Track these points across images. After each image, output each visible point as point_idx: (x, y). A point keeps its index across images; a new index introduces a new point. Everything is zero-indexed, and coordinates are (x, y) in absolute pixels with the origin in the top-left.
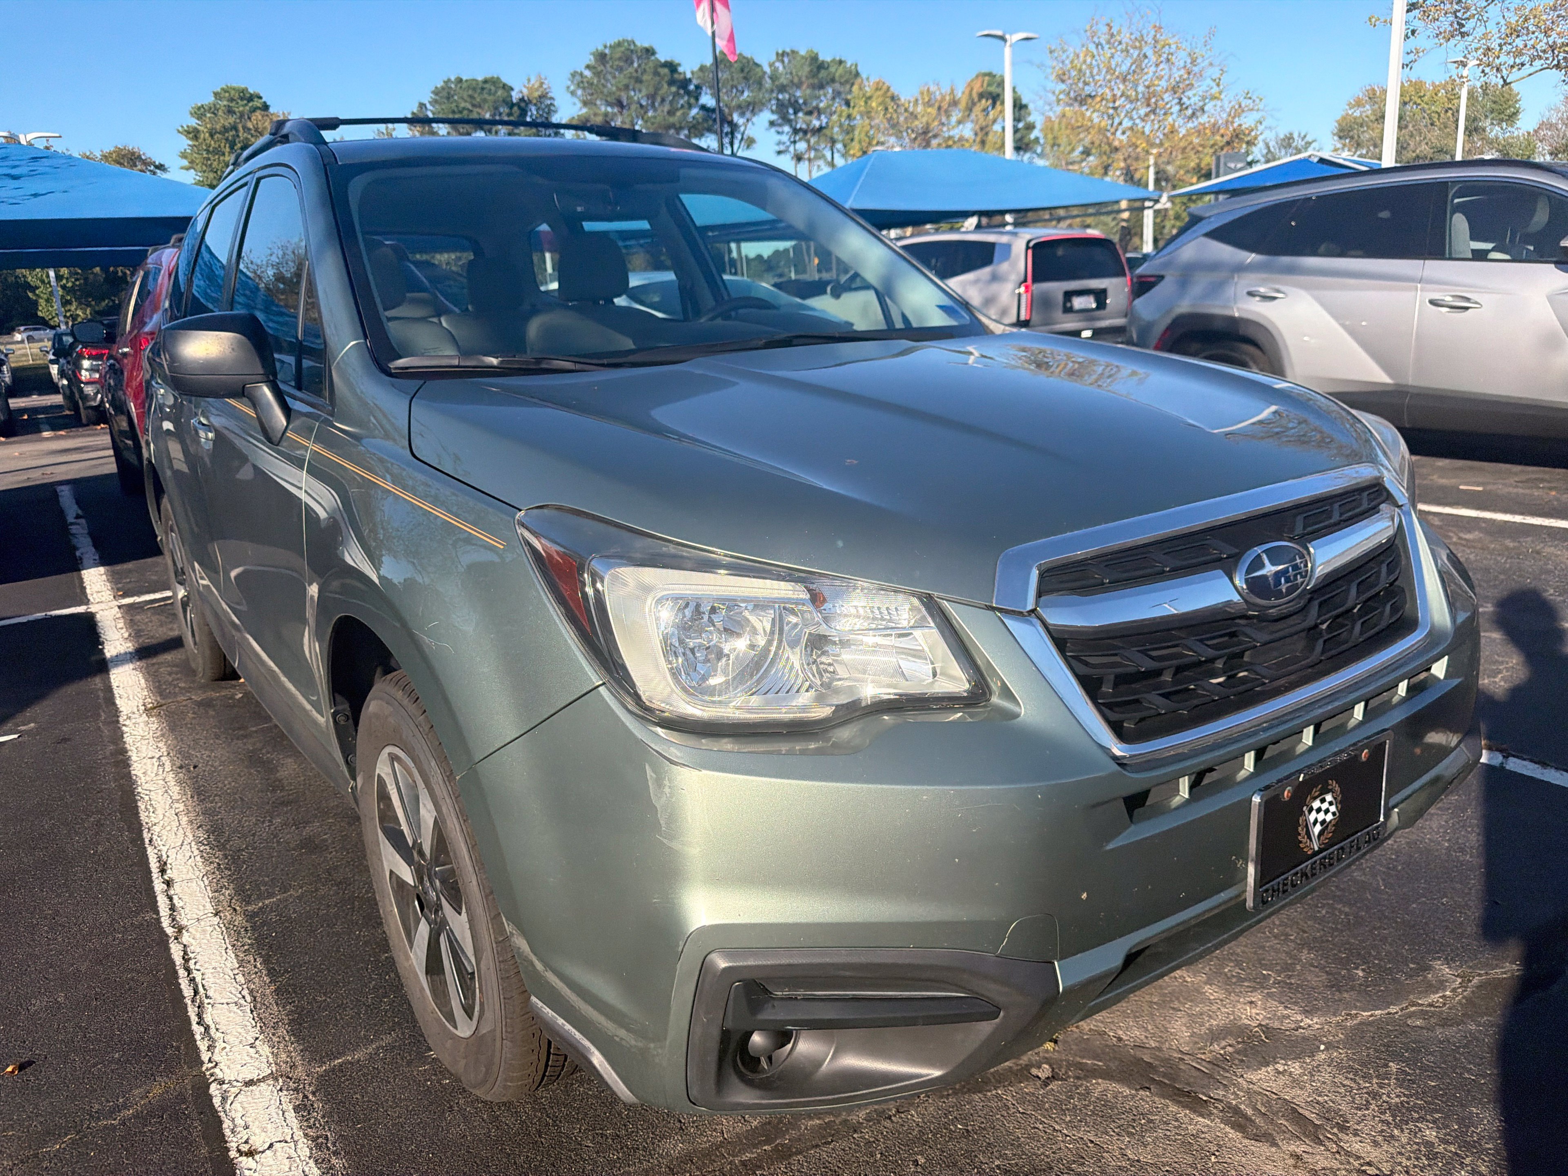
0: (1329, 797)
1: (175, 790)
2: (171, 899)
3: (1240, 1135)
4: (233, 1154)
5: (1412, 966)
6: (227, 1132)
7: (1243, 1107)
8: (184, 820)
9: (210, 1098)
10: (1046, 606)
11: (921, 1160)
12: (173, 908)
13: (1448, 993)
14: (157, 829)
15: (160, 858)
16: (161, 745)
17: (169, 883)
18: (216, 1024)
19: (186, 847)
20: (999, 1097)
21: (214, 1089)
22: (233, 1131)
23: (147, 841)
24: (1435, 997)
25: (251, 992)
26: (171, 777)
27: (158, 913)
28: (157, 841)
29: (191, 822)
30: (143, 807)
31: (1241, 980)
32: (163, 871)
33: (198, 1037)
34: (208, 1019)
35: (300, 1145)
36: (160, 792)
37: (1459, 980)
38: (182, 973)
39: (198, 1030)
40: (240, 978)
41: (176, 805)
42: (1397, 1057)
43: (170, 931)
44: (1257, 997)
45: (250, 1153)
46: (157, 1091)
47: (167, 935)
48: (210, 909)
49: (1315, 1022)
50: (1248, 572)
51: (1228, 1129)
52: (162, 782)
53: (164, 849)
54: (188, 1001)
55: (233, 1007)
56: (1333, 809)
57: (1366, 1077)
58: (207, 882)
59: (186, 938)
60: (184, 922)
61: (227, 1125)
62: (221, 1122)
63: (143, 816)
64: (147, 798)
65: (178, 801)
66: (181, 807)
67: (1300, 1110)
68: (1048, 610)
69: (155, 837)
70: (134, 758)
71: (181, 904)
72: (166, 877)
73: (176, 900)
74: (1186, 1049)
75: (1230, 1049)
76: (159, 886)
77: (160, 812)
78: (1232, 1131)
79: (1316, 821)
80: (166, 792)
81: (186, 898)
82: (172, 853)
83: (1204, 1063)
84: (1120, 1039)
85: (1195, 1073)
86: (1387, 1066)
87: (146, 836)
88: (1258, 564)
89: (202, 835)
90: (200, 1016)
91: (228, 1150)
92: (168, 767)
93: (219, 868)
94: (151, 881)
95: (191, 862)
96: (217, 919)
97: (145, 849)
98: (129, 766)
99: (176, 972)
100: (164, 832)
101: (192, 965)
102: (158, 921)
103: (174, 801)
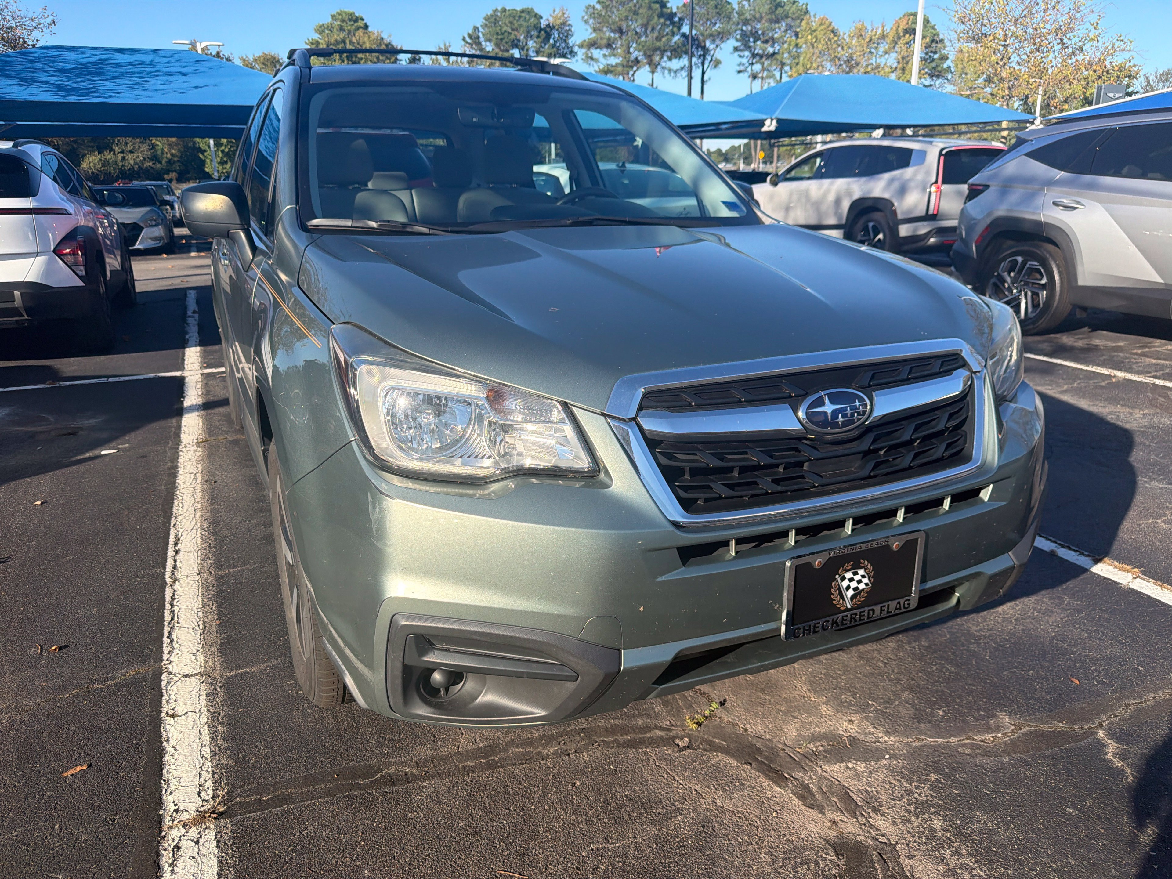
0: (861, 572)
1: (199, 495)
2: (175, 561)
3: (800, 803)
4: (163, 715)
5: (982, 713)
6: (164, 702)
7: (811, 786)
8: (198, 514)
9: (161, 681)
10: (643, 417)
11: (578, 783)
12: (175, 567)
13: (1000, 735)
14: (180, 518)
15: (177, 536)
16: (199, 466)
17: (177, 552)
18: (178, 639)
19: (194, 531)
20: (646, 753)
21: (164, 677)
22: (167, 702)
23: (172, 525)
24: (988, 737)
25: (204, 623)
26: (198, 487)
27: (165, 568)
28: (179, 525)
29: (202, 516)
30: (176, 503)
31: (850, 704)
32: (176, 544)
33: (165, 645)
34: (174, 636)
35: (203, 715)
36: (189, 495)
37: (1013, 727)
38: (168, 606)
39: (166, 640)
40: (201, 614)
41: (196, 505)
42: (938, 770)
43: (168, 580)
44: (856, 718)
45: (173, 716)
46: (132, 673)
47: (166, 583)
48: (196, 571)
49: (891, 740)
50: (809, 407)
51: (794, 798)
52: (192, 489)
53: (181, 531)
54: (166, 624)
55: (191, 631)
56: (866, 580)
57: (910, 781)
58: (199, 555)
59: (177, 586)
60: (179, 577)
61: (165, 697)
62: (162, 696)
63: (175, 508)
64: (180, 498)
65: (198, 502)
66: (199, 506)
67: (851, 794)
68: (645, 419)
69: (178, 523)
70: (181, 472)
71: (180, 565)
72: (176, 548)
73: (178, 563)
74: (789, 743)
75: (821, 748)
76: (171, 553)
77: (185, 508)
78: (796, 800)
79: (848, 588)
80: (193, 495)
81: (184, 562)
82: (184, 534)
83: (798, 755)
84: (746, 730)
85: (788, 759)
86: (928, 775)
87: (173, 521)
88: (820, 402)
89: (206, 525)
90: (170, 633)
91: (161, 712)
92: (199, 481)
93: (209, 546)
94: (167, 549)
95: (194, 541)
96: (198, 577)
97: (169, 529)
98: (176, 477)
99: (164, 605)
100: (184, 520)
101: (175, 603)
102: (164, 574)
103: (196, 502)
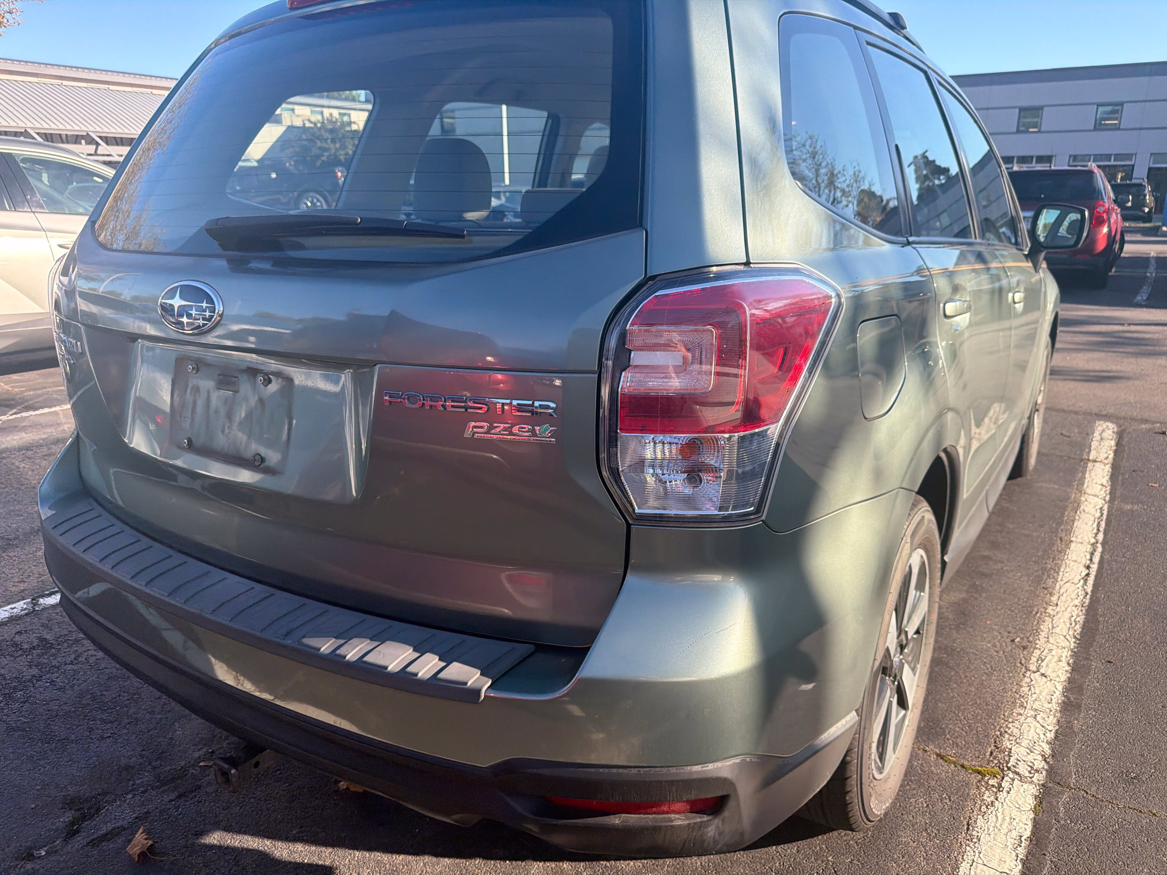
1: (1044, 627)
2: (1091, 560)
4: (1109, 487)
8: (1054, 599)
12: (1092, 554)
14: (1077, 602)
15: (1085, 583)
16: (1025, 689)
17: (1088, 567)
19: (1065, 580)
21: (1108, 498)
23: (1088, 597)
25: (1076, 512)
26: (1041, 642)
27: (1102, 556)
28: (1082, 593)
29: (1051, 594)
30: (1078, 626)
32: (1088, 575)
34: (1099, 514)
36: (1057, 630)
38: (1102, 529)
39: (1105, 513)
40: (1077, 517)
41: (1052, 613)
43: (1099, 545)
47: (1102, 544)
48: (1073, 545)
52: (1051, 640)
53: (1079, 586)
54: (1104, 520)
55: (1086, 511)
58: (1066, 557)
59: (1093, 541)
60: (1089, 546)
61: (1108, 492)
63: (1081, 619)
64: (1071, 633)
65: (1049, 616)
66: (1050, 610)
69: (1082, 597)
70: (1060, 688)
71: (1086, 554)
72: (1087, 571)
73: (1088, 557)
76: (1095, 567)
77: (1067, 615)
80: (1053, 627)
81: (1083, 555)
82: (1076, 580)
87: (1087, 601)
89: (1050, 582)
91: (1111, 488)
92: (1037, 653)
93: (1054, 559)
94: (1097, 571)
95: (1068, 570)
96: (1073, 539)
97: (1092, 591)
98: (1070, 681)
99: (1105, 530)
100: (1073, 596)
101: (1095, 531)
102: (1102, 553)
103: (1052, 617)
